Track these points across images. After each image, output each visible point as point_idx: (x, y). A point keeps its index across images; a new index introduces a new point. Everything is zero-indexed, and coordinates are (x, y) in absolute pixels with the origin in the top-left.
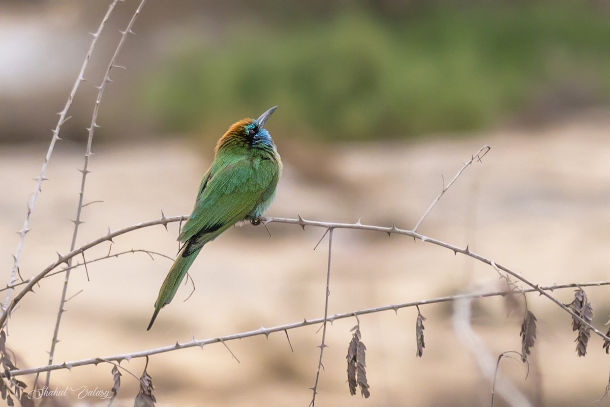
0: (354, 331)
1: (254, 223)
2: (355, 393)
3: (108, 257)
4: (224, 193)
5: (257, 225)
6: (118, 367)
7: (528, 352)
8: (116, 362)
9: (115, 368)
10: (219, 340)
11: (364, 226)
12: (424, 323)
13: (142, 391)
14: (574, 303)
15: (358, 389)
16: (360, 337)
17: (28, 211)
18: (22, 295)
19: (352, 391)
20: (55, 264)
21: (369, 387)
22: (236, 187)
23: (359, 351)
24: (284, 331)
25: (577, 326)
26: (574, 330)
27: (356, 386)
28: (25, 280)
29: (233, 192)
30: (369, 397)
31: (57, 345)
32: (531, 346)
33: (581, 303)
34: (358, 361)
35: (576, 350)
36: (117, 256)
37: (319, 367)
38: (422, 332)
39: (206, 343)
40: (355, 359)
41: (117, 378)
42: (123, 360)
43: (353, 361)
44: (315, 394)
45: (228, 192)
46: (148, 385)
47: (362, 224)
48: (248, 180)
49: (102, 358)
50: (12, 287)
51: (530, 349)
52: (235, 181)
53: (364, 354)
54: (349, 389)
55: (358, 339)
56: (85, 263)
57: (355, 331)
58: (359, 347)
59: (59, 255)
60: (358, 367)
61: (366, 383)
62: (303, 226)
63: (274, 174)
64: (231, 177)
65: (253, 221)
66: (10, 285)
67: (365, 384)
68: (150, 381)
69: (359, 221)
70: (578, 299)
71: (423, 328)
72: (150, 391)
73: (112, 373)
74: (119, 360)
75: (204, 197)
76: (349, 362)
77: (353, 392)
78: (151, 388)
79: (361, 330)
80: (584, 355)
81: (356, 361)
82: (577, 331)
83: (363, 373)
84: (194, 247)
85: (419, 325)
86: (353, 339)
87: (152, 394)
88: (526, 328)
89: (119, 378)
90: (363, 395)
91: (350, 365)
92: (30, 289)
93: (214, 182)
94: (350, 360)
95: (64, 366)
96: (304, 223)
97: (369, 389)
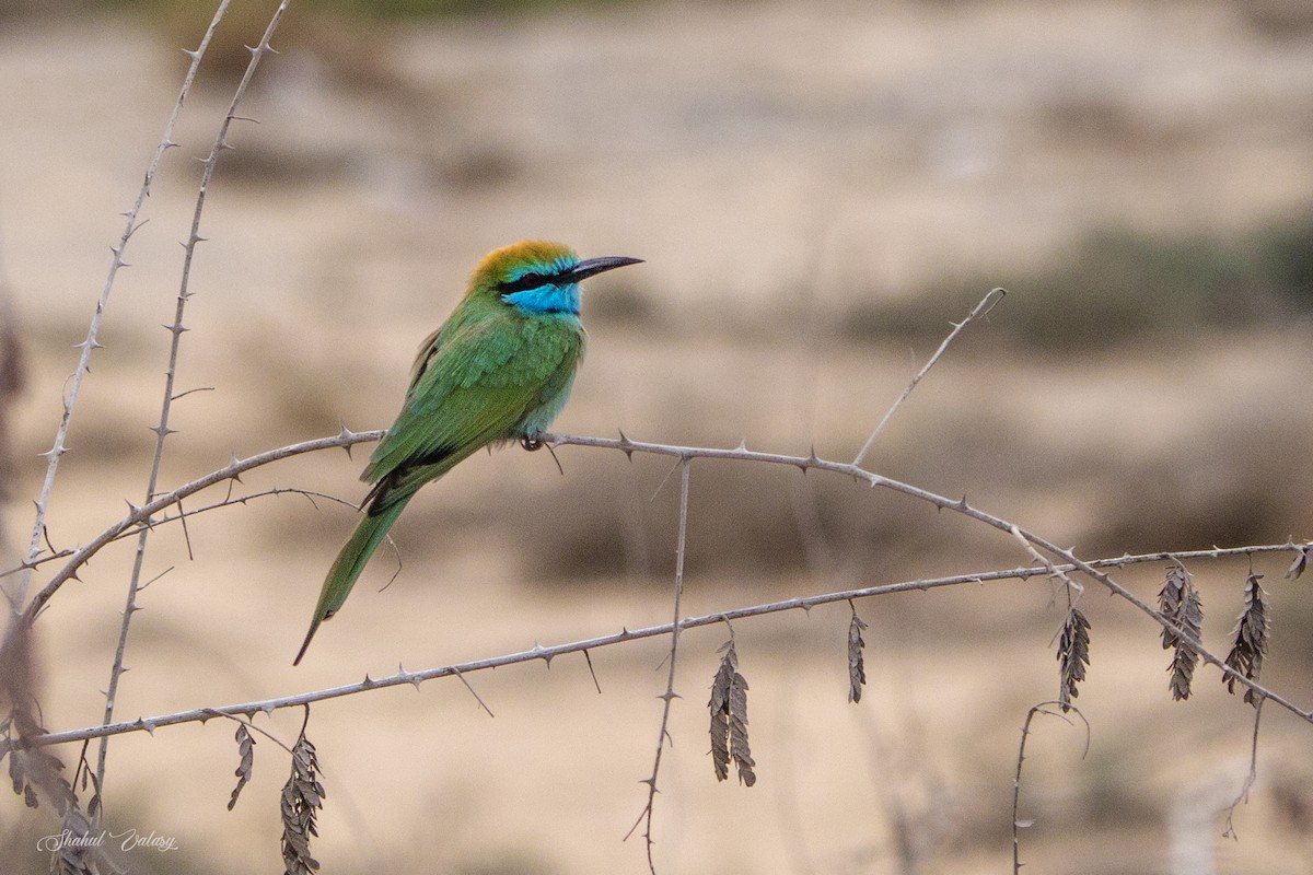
0: (724, 654)
1: (528, 447)
2: (725, 777)
3: (225, 504)
4: (458, 386)
5: (534, 449)
6: (247, 727)
7: (1074, 692)
8: (243, 717)
9: (242, 730)
10: (451, 672)
11: (754, 453)
12: (864, 635)
13: (297, 775)
14: (1166, 593)
15: (733, 768)
16: (737, 664)
17: (64, 412)
18: (56, 586)
19: (720, 774)
20: (124, 524)
21: (753, 763)
22: (484, 373)
23: (734, 693)
24: (582, 652)
25: (1171, 639)
26: (1165, 647)
27: (728, 761)
28: (58, 552)
29: (478, 383)
30: (755, 785)
31: (122, 677)
32: (1079, 680)
33: (1180, 591)
34: (732, 713)
35: (1171, 687)
36: (243, 501)
37: (662, 739)
38: (860, 653)
39: (425, 678)
40: (725, 708)
41: (246, 750)
42: (258, 713)
43: (723, 712)
44: (653, 791)
45: (467, 383)
46: (308, 763)
47: (748, 450)
48: (509, 361)
49: (216, 708)
50: (33, 566)
51: (1077, 684)
52: (482, 361)
53: (744, 699)
54: (714, 769)
55: (732, 669)
56: (182, 516)
57: (726, 651)
58: (734, 683)
59: (132, 507)
60: (733, 724)
61: (748, 756)
62: (629, 453)
63: (566, 350)
64: (475, 352)
65: (527, 441)
66: (28, 562)
67: (746, 759)
68: (313, 754)
69: (743, 442)
70: (1173, 586)
71: (863, 645)
72: (312, 774)
73: (237, 738)
74: (250, 713)
75: (420, 392)
76: (715, 714)
77: (722, 773)
78: (314, 769)
79: (736, 650)
80: (1185, 697)
81: (727, 713)
82: (1172, 649)
83: (742, 736)
84: (391, 494)
85: (855, 639)
86: (722, 666)
87: (317, 780)
88: (1069, 643)
89: (251, 748)
90: (743, 780)
91: (717, 721)
92: (71, 573)
93: (440, 362)
94: (717, 710)
95: (140, 725)
96: (631, 448)
97: (753, 769)
